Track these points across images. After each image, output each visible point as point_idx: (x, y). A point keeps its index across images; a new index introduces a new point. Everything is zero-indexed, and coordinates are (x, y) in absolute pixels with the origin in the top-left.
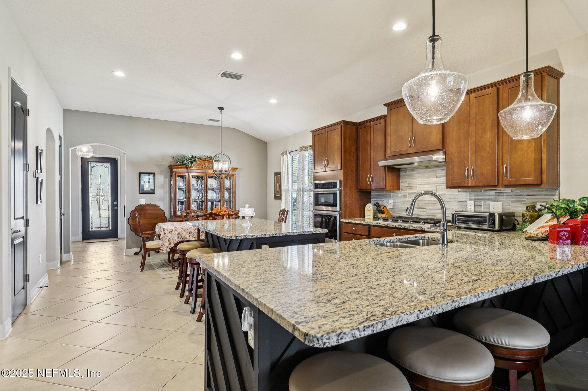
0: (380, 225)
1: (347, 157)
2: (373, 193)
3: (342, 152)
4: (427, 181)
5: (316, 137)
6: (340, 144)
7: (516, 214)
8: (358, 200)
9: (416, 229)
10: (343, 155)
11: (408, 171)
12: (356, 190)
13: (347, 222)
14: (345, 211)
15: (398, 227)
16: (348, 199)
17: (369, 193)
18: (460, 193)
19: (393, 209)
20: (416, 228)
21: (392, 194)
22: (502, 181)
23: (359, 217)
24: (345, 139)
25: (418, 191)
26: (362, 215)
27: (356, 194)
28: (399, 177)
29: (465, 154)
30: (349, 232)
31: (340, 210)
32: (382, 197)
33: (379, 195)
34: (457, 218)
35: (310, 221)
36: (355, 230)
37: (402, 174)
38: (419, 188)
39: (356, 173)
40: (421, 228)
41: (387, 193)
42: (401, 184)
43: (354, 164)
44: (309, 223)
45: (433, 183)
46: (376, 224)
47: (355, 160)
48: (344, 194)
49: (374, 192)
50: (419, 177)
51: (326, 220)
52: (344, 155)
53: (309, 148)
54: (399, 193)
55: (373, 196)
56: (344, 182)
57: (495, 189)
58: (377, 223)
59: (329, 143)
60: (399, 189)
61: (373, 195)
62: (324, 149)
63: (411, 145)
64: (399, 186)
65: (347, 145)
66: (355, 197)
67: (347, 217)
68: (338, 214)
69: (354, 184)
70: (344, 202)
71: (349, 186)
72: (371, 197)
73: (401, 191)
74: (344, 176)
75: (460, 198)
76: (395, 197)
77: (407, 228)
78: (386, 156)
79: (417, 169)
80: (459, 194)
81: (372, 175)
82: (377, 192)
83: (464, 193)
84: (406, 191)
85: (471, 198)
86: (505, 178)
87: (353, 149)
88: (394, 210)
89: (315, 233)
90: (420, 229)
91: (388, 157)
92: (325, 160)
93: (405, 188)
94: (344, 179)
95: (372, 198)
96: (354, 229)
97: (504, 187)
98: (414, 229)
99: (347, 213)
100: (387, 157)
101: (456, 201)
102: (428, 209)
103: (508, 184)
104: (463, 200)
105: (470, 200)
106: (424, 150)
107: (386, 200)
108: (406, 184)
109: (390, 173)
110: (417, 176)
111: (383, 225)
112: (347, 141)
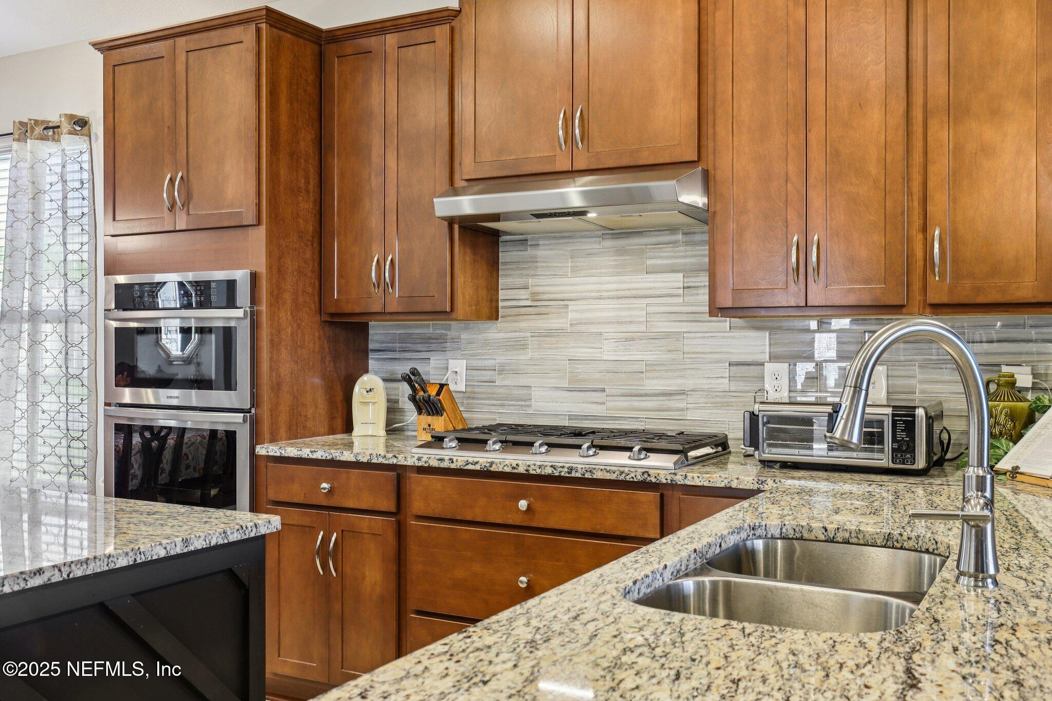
0: (453, 466)
1: (283, 172)
2: (377, 332)
3: (264, 149)
4: (614, 286)
5: (126, 76)
6: (253, 113)
7: (945, 406)
8: (323, 360)
9: (622, 478)
10: (264, 161)
11: (529, 243)
12: (317, 318)
13: (289, 458)
14: (274, 412)
15: (539, 471)
16: (284, 354)
17: (363, 329)
18: (737, 333)
19: (470, 395)
20: (622, 473)
21: (463, 336)
22: (925, 288)
23: (326, 430)
24: (273, 93)
25: (571, 325)
26: (339, 423)
27: (317, 334)
28: (493, 265)
29: (789, 185)
30: (296, 500)
31: (252, 406)
32: (419, 347)
33: (403, 339)
34: (768, 428)
35: (73, 452)
36: (331, 491)
37: (506, 255)
38: (577, 311)
39: (316, 245)
40: (643, 473)
41: (438, 332)
42: (502, 294)
43: (306, 206)
44: (65, 460)
45: (634, 293)
46: (434, 463)
47: (311, 187)
48: (272, 334)
49: (384, 327)
50: (575, 270)
51: (146, 444)
52: (270, 164)
53: (65, 127)
54: (494, 332)
55: (377, 341)
56: (270, 280)
57: (865, 320)
58: (439, 460)
59: (190, 103)
60: (494, 315)
61: (376, 338)
62: (166, 130)
63: (569, 137)
64: (494, 304)
65: (284, 119)
66: (311, 345)
67: (283, 432)
68: (245, 421)
69: (310, 290)
70: (271, 369)
71: (288, 297)
72: (371, 346)
73: (500, 324)
74: (270, 255)
75: (734, 351)
76: (475, 345)
77: (578, 475)
78: (457, 177)
79: (569, 237)
80: (731, 334)
81: (394, 254)
82: (399, 327)
83: (753, 334)
84: (523, 325)
85: (778, 350)
86: (937, 278)
87: (306, 140)
88: (473, 398)
89: (221, 542)
90: (640, 478)
91: (464, 184)
92: (172, 181)
93: (520, 311)
94: (270, 268)
95: (371, 350)
96: (324, 485)
97: (928, 310)
98: (613, 477)
99: (283, 418)
100: (459, 183)
101: (719, 361)
102: (614, 392)
103: (945, 299)
104: (749, 358)
105: (774, 358)
106: (625, 162)
107: (435, 360)
108: (523, 294)
109: (468, 251)
110: (570, 265)
111: (470, 467)
112: (284, 106)
